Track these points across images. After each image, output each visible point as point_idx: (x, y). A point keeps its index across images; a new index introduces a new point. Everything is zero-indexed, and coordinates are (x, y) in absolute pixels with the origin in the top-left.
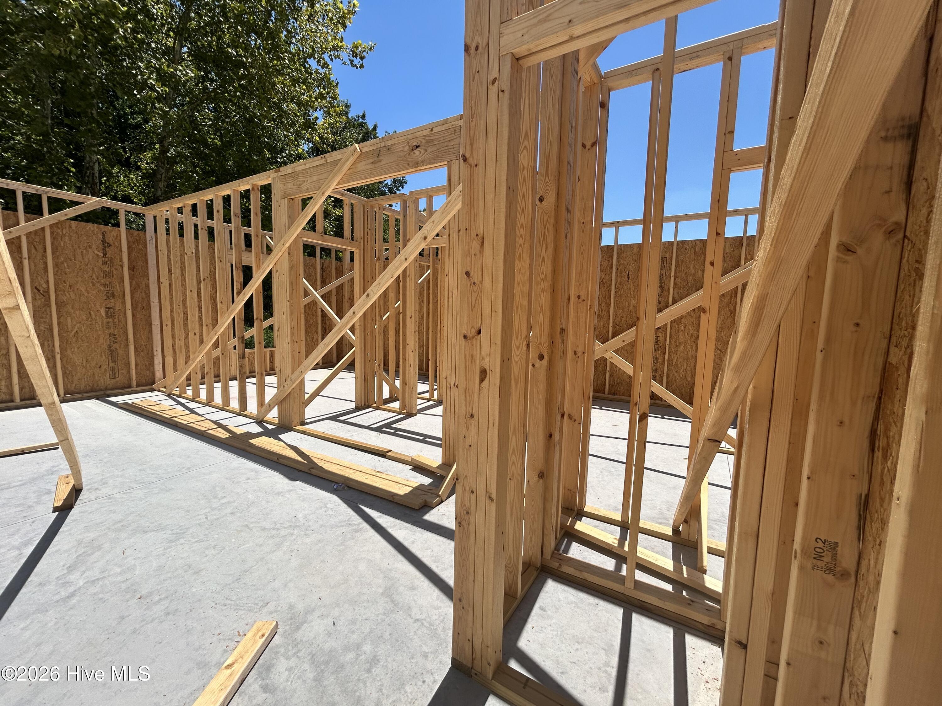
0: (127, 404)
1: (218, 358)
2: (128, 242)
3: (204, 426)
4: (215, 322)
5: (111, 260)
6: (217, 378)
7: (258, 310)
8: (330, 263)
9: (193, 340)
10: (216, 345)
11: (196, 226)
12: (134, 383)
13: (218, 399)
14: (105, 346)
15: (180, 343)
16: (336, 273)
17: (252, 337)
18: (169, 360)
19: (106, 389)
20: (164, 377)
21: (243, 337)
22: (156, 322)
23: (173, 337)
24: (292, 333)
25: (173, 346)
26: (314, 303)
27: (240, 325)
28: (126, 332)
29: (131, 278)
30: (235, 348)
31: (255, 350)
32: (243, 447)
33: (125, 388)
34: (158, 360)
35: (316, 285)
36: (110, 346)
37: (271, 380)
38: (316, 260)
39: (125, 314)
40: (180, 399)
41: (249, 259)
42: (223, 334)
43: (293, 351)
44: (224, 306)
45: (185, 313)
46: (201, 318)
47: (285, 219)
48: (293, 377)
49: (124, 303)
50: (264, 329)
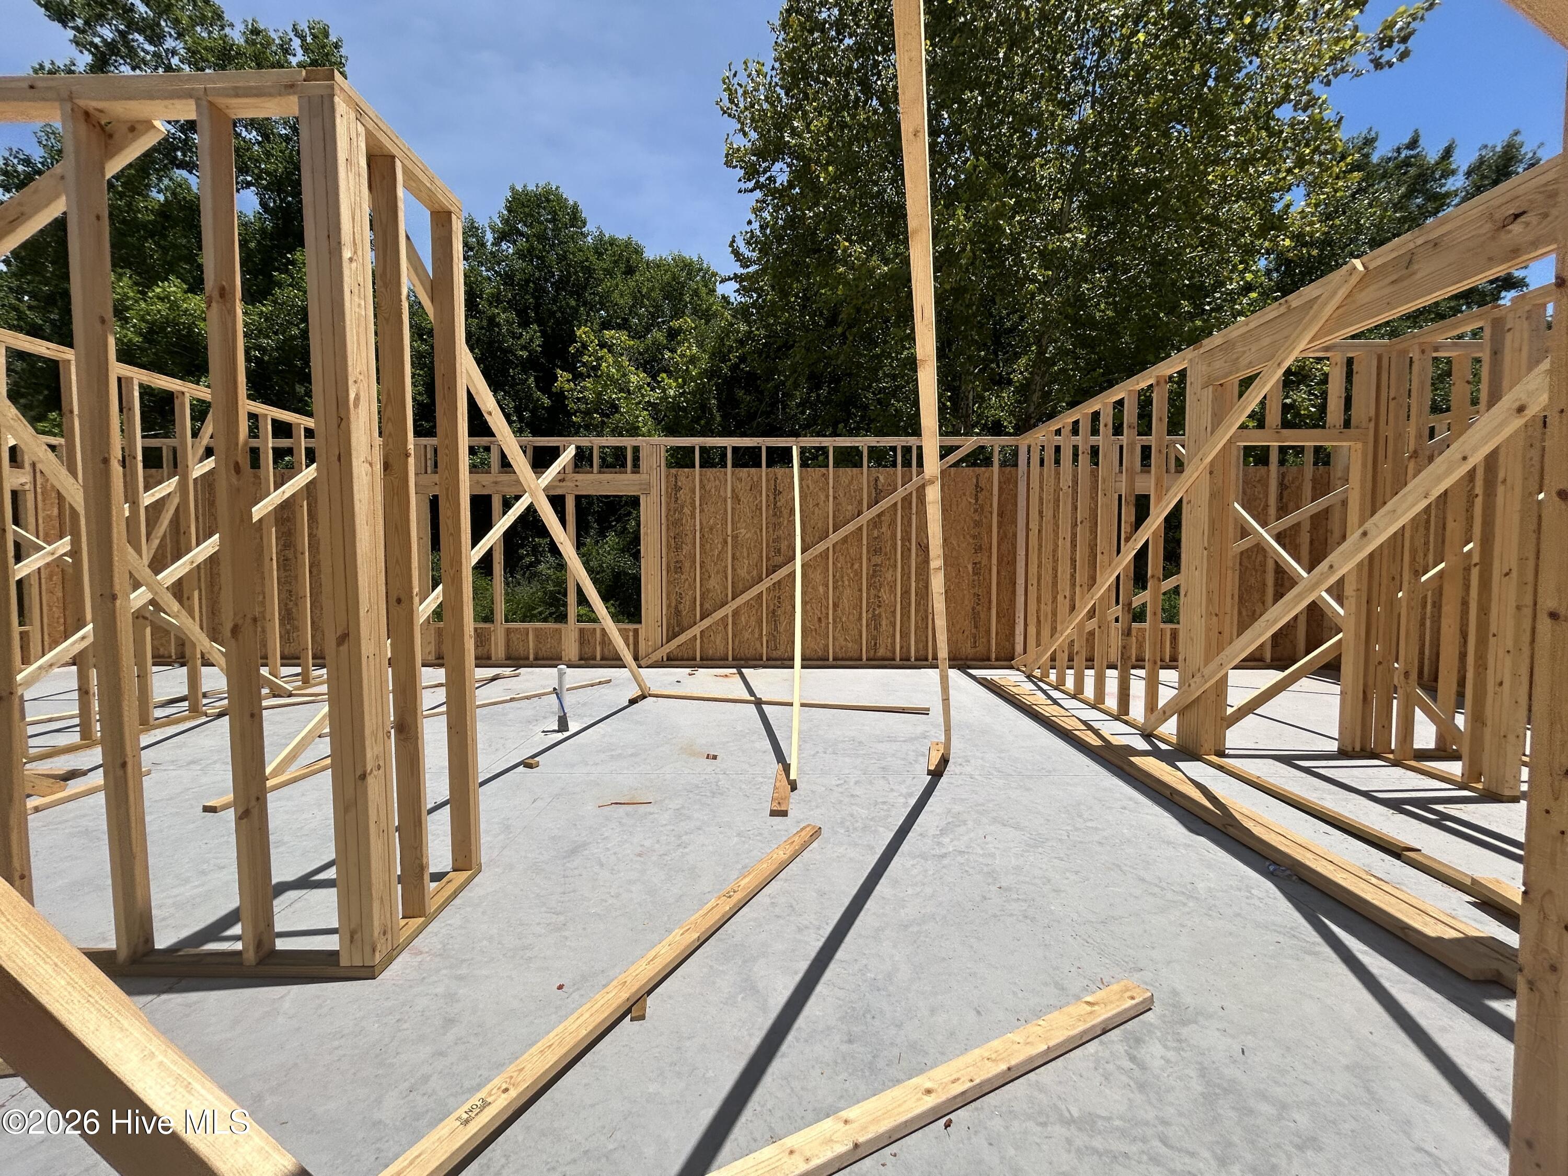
0: (986, 679)
1: (1092, 634)
2: (1000, 482)
3: (1070, 724)
4: (1092, 581)
5: (982, 507)
6: (1090, 662)
7: (1155, 563)
8: (1301, 472)
9: (1063, 605)
10: (1092, 614)
11: (1076, 448)
12: (993, 656)
13: (1089, 692)
14: (969, 608)
15: (1046, 609)
16: (1314, 488)
17: (1144, 605)
18: (1032, 630)
19: (967, 659)
20: (1025, 652)
21: (1130, 604)
22: (1020, 581)
23: (1039, 600)
24: (1210, 600)
25: (1038, 611)
26: (1260, 548)
27: (1127, 585)
28: (989, 593)
29: (999, 527)
30: (1117, 620)
31: (1146, 625)
32: (1120, 763)
33: (983, 660)
34: (1019, 629)
35: (1266, 514)
36: (973, 609)
37: (1169, 676)
38: (1269, 471)
39: (990, 570)
40: (1040, 684)
41: (1146, 484)
42: (1102, 598)
43: (1208, 630)
44: (1106, 558)
45: (1055, 570)
46: (1073, 576)
47: (1207, 419)
48: (1206, 671)
49: (990, 557)
50: (1164, 594)
